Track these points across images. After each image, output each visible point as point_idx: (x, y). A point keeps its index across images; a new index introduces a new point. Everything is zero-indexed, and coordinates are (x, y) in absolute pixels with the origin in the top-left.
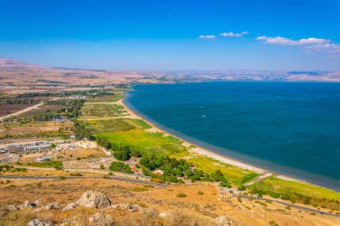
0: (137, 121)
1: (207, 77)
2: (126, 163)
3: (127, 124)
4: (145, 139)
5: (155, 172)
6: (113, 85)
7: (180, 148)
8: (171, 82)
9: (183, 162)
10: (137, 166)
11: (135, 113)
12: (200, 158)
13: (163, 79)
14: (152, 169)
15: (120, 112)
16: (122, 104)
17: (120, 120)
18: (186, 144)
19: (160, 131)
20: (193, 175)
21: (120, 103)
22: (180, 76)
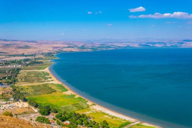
0: (58, 85)
1: (119, 45)
2: (46, 117)
3: (50, 88)
4: (62, 100)
5: (65, 123)
6: (43, 54)
7: (85, 106)
8: (89, 50)
9: (84, 116)
10: (54, 119)
11: (57, 79)
12: (97, 112)
13: (83, 47)
14: (63, 121)
15: (46, 78)
16: (48, 72)
17: (45, 85)
18: (89, 103)
19: (73, 93)
20: (88, 124)
21: (47, 70)
22: (97, 45)
